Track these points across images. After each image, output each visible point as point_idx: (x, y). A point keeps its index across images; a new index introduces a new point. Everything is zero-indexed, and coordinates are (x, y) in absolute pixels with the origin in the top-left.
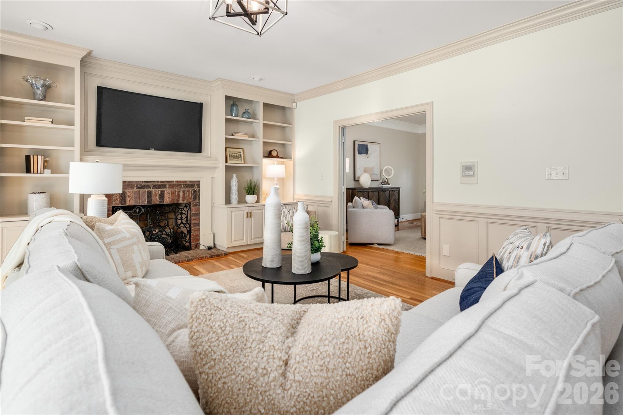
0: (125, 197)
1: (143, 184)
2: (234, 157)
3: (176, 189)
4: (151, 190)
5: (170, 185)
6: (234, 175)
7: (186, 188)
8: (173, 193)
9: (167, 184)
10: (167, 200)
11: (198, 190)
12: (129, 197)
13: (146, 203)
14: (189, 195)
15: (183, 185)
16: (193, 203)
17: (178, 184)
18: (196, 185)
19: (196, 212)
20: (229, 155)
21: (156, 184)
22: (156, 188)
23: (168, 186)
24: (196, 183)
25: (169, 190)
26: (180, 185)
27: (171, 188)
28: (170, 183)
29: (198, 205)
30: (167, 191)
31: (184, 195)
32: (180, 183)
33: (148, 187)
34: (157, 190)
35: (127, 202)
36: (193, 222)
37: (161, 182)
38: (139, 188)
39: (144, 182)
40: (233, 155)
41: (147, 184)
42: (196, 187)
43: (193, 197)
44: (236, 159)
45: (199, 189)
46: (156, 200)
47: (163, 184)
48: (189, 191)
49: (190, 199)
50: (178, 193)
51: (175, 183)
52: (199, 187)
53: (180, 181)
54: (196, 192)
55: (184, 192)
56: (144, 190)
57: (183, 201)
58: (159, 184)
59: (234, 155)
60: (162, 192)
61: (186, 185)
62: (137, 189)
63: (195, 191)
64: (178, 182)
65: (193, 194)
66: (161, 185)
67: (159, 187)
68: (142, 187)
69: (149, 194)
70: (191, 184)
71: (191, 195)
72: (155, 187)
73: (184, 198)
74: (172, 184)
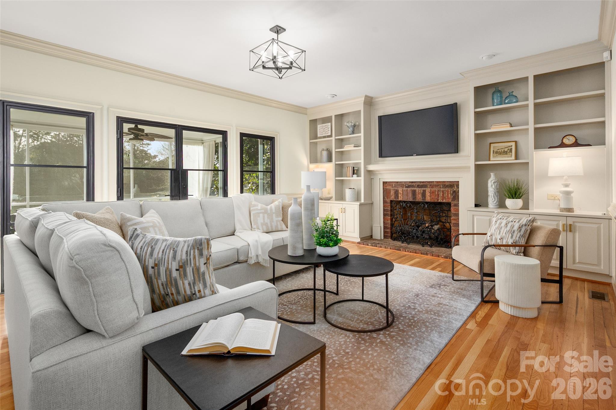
0: (398, 194)
1: (410, 184)
2: (500, 153)
3: (436, 189)
4: (415, 189)
5: (431, 185)
6: (492, 175)
7: (445, 188)
8: (432, 193)
9: (428, 184)
10: (428, 199)
11: (457, 191)
12: (400, 194)
13: (411, 200)
14: (448, 194)
15: (443, 185)
16: (453, 203)
17: (438, 184)
18: (455, 186)
19: (456, 213)
20: (493, 151)
21: (419, 184)
22: (419, 188)
23: (429, 186)
24: (455, 184)
25: (429, 189)
26: (439, 185)
27: (431, 188)
28: (431, 184)
29: (457, 205)
30: (428, 190)
31: (443, 195)
32: (440, 184)
33: (413, 186)
34: (420, 189)
35: (399, 198)
36: (453, 222)
37: (423, 182)
38: (407, 187)
39: (411, 182)
40: (498, 151)
41: (412, 184)
42: (456, 187)
43: (452, 197)
44: (503, 154)
45: (458, 189)
46: (419, 198)
47: (425, 184)
48: (448, 192)
49: (449, 198)
50: (438, 193)
51: (435, 183)
52: (459, 188)
53: (440, 182)
54: (456, 192)
55: (443, 191)
56: (410, 189)
57: (443, 200)
58: (422, 184)
59: (500, 150)
60: (424, 192)
61: (445, 185)
62: (405, 188)
63: (454, 192)
64: (437, 182)
65: (453, 195)
66: (423, 185)
67: (422, 187)
68: (409, 187)
69: (414, 193)
70: (450, 185)
71: (450, 195)
72: (418, 186)
73: (443, 197)
74: (432, 184)
